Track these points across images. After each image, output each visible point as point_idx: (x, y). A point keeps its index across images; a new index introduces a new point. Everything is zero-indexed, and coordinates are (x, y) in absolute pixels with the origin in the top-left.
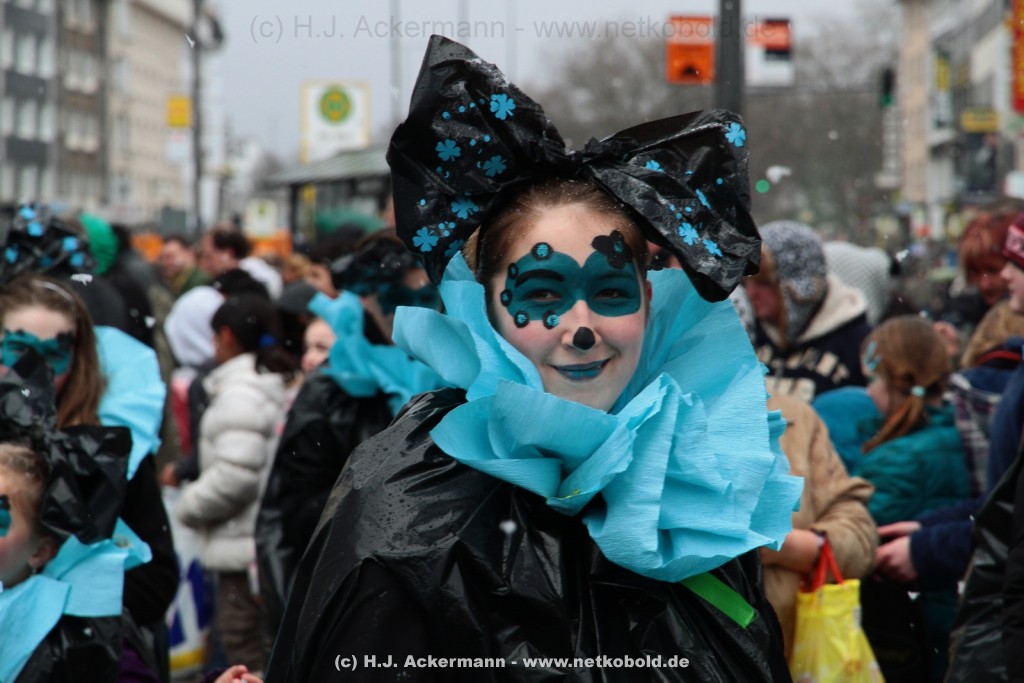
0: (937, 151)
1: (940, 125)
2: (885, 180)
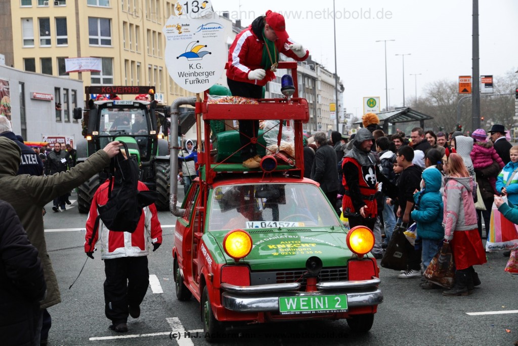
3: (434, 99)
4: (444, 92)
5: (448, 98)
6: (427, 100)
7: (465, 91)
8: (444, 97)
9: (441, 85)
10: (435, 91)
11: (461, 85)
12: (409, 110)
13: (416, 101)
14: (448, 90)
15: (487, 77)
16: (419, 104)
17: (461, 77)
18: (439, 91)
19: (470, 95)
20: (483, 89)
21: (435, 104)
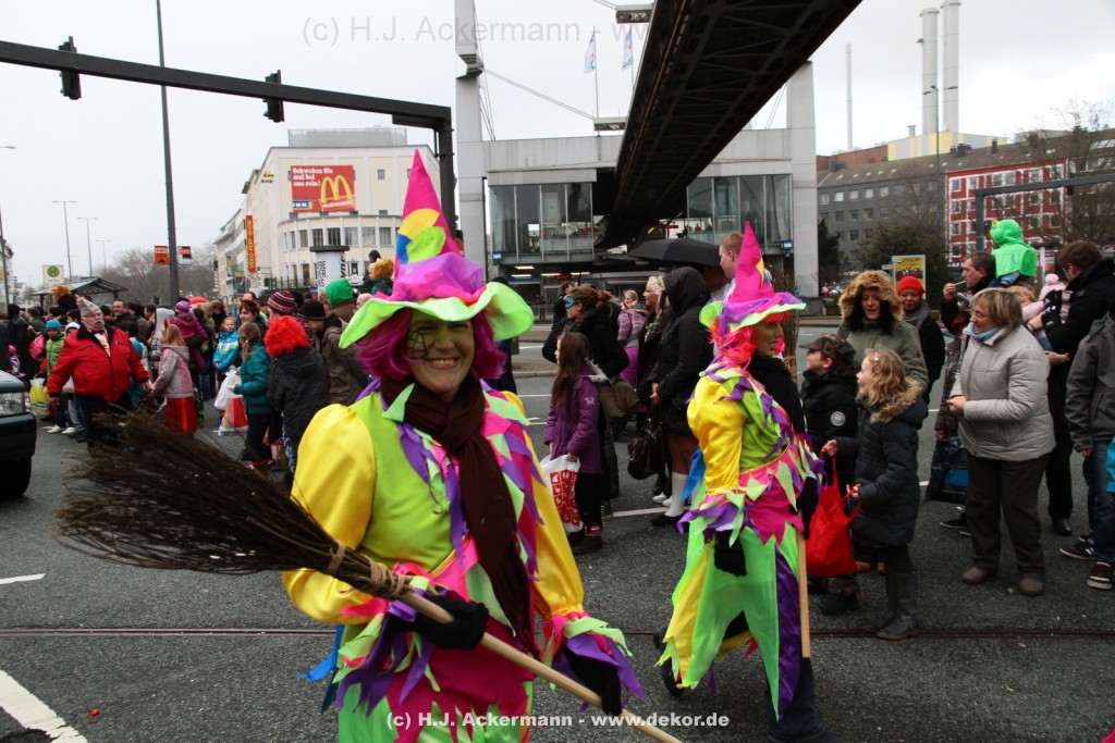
0: (228, 282)
1: (229, 276)
2: (215, 290)
3: (127, 269)
4: (138, 261)
5: (143, 268)
6: (119, 269)
7: (162, 261)
8: (138, 267)
9: (134, 254)
10: (128, 260)
11: (157, 255)
12: (100, 280)
13: (105, 270)
14: (142, 259)
15: (184, 248)
16: (110, 273)
17: (156, 247)
18: (132, 261)
19: (167, 266)
20: (181, 260)
21: (129, 275)
